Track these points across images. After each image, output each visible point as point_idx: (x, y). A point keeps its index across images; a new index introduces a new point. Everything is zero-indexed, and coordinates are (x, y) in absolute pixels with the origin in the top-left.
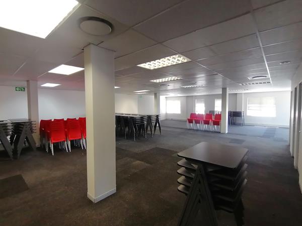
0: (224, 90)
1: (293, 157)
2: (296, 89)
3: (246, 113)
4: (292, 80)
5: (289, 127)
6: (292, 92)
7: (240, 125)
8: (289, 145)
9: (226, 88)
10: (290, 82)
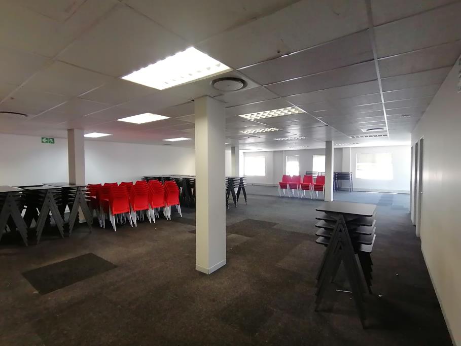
0: (328, 144)
1: (415, 226)
2: (417, 144)
3: (355, 174)
4: (412, 133)
5: (409, 193)
6: (412, 148)
7: (347, 190)
8: (410, 213)
9: (331, 142)
10: (410, 135)
